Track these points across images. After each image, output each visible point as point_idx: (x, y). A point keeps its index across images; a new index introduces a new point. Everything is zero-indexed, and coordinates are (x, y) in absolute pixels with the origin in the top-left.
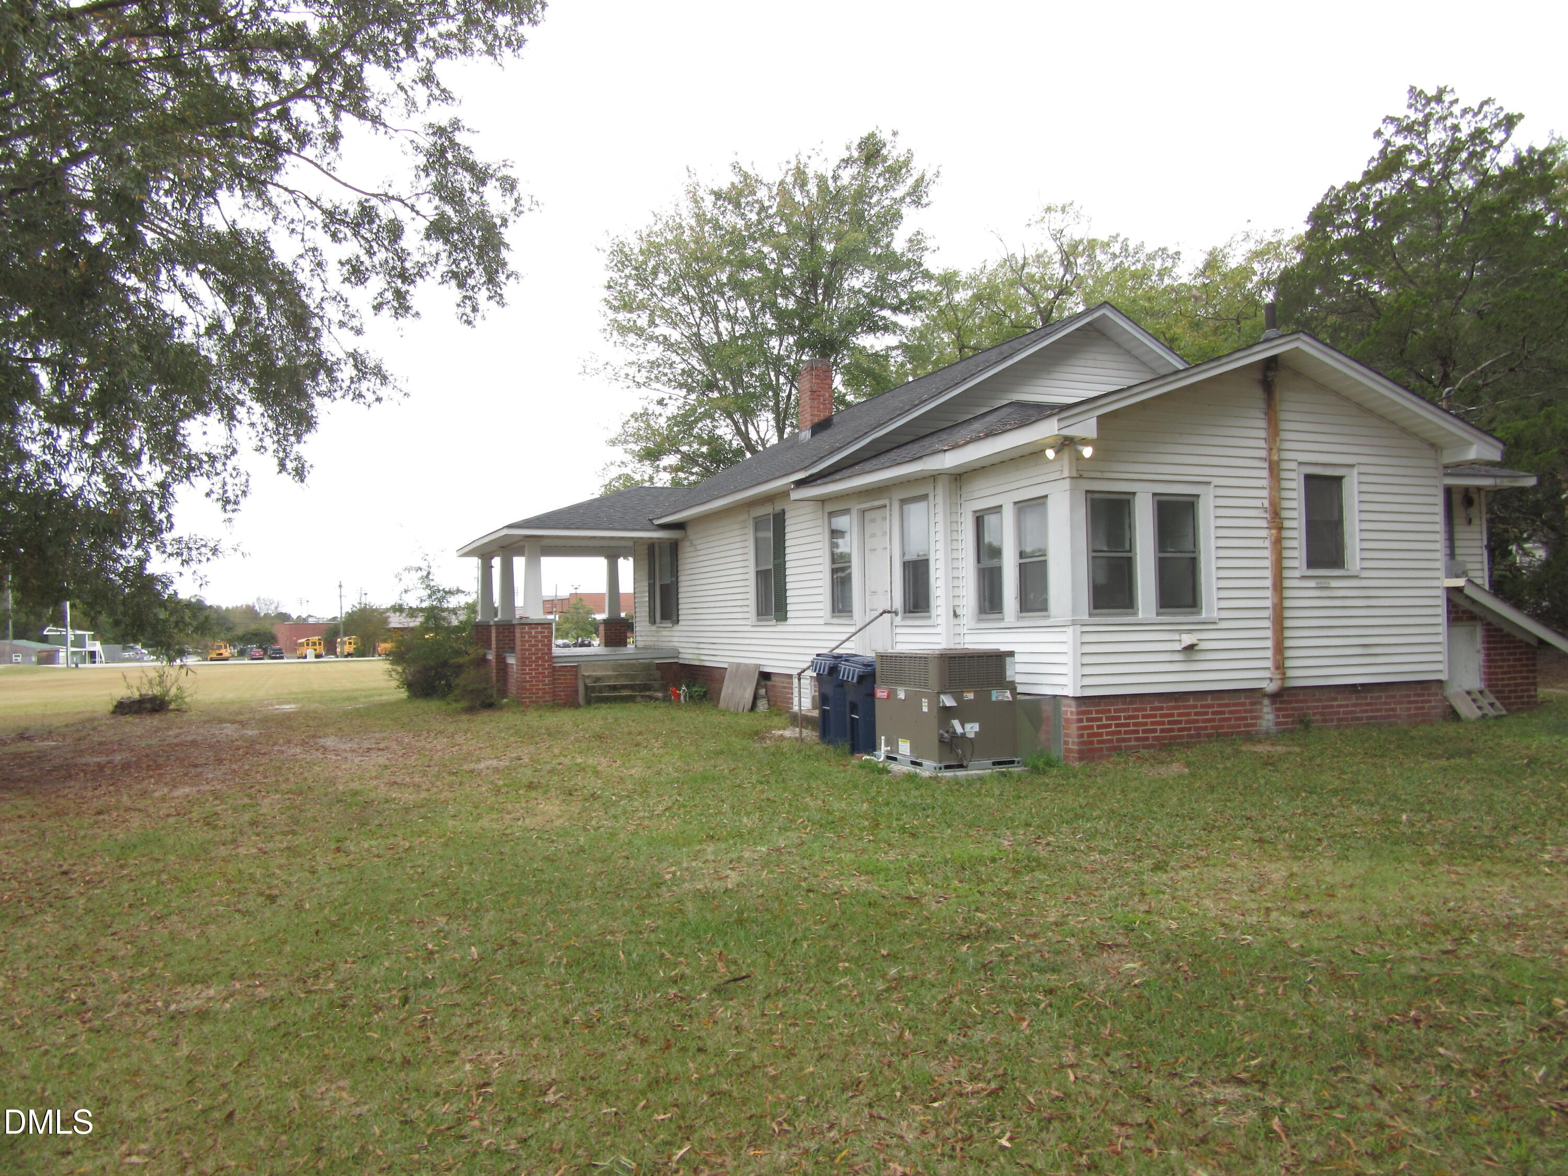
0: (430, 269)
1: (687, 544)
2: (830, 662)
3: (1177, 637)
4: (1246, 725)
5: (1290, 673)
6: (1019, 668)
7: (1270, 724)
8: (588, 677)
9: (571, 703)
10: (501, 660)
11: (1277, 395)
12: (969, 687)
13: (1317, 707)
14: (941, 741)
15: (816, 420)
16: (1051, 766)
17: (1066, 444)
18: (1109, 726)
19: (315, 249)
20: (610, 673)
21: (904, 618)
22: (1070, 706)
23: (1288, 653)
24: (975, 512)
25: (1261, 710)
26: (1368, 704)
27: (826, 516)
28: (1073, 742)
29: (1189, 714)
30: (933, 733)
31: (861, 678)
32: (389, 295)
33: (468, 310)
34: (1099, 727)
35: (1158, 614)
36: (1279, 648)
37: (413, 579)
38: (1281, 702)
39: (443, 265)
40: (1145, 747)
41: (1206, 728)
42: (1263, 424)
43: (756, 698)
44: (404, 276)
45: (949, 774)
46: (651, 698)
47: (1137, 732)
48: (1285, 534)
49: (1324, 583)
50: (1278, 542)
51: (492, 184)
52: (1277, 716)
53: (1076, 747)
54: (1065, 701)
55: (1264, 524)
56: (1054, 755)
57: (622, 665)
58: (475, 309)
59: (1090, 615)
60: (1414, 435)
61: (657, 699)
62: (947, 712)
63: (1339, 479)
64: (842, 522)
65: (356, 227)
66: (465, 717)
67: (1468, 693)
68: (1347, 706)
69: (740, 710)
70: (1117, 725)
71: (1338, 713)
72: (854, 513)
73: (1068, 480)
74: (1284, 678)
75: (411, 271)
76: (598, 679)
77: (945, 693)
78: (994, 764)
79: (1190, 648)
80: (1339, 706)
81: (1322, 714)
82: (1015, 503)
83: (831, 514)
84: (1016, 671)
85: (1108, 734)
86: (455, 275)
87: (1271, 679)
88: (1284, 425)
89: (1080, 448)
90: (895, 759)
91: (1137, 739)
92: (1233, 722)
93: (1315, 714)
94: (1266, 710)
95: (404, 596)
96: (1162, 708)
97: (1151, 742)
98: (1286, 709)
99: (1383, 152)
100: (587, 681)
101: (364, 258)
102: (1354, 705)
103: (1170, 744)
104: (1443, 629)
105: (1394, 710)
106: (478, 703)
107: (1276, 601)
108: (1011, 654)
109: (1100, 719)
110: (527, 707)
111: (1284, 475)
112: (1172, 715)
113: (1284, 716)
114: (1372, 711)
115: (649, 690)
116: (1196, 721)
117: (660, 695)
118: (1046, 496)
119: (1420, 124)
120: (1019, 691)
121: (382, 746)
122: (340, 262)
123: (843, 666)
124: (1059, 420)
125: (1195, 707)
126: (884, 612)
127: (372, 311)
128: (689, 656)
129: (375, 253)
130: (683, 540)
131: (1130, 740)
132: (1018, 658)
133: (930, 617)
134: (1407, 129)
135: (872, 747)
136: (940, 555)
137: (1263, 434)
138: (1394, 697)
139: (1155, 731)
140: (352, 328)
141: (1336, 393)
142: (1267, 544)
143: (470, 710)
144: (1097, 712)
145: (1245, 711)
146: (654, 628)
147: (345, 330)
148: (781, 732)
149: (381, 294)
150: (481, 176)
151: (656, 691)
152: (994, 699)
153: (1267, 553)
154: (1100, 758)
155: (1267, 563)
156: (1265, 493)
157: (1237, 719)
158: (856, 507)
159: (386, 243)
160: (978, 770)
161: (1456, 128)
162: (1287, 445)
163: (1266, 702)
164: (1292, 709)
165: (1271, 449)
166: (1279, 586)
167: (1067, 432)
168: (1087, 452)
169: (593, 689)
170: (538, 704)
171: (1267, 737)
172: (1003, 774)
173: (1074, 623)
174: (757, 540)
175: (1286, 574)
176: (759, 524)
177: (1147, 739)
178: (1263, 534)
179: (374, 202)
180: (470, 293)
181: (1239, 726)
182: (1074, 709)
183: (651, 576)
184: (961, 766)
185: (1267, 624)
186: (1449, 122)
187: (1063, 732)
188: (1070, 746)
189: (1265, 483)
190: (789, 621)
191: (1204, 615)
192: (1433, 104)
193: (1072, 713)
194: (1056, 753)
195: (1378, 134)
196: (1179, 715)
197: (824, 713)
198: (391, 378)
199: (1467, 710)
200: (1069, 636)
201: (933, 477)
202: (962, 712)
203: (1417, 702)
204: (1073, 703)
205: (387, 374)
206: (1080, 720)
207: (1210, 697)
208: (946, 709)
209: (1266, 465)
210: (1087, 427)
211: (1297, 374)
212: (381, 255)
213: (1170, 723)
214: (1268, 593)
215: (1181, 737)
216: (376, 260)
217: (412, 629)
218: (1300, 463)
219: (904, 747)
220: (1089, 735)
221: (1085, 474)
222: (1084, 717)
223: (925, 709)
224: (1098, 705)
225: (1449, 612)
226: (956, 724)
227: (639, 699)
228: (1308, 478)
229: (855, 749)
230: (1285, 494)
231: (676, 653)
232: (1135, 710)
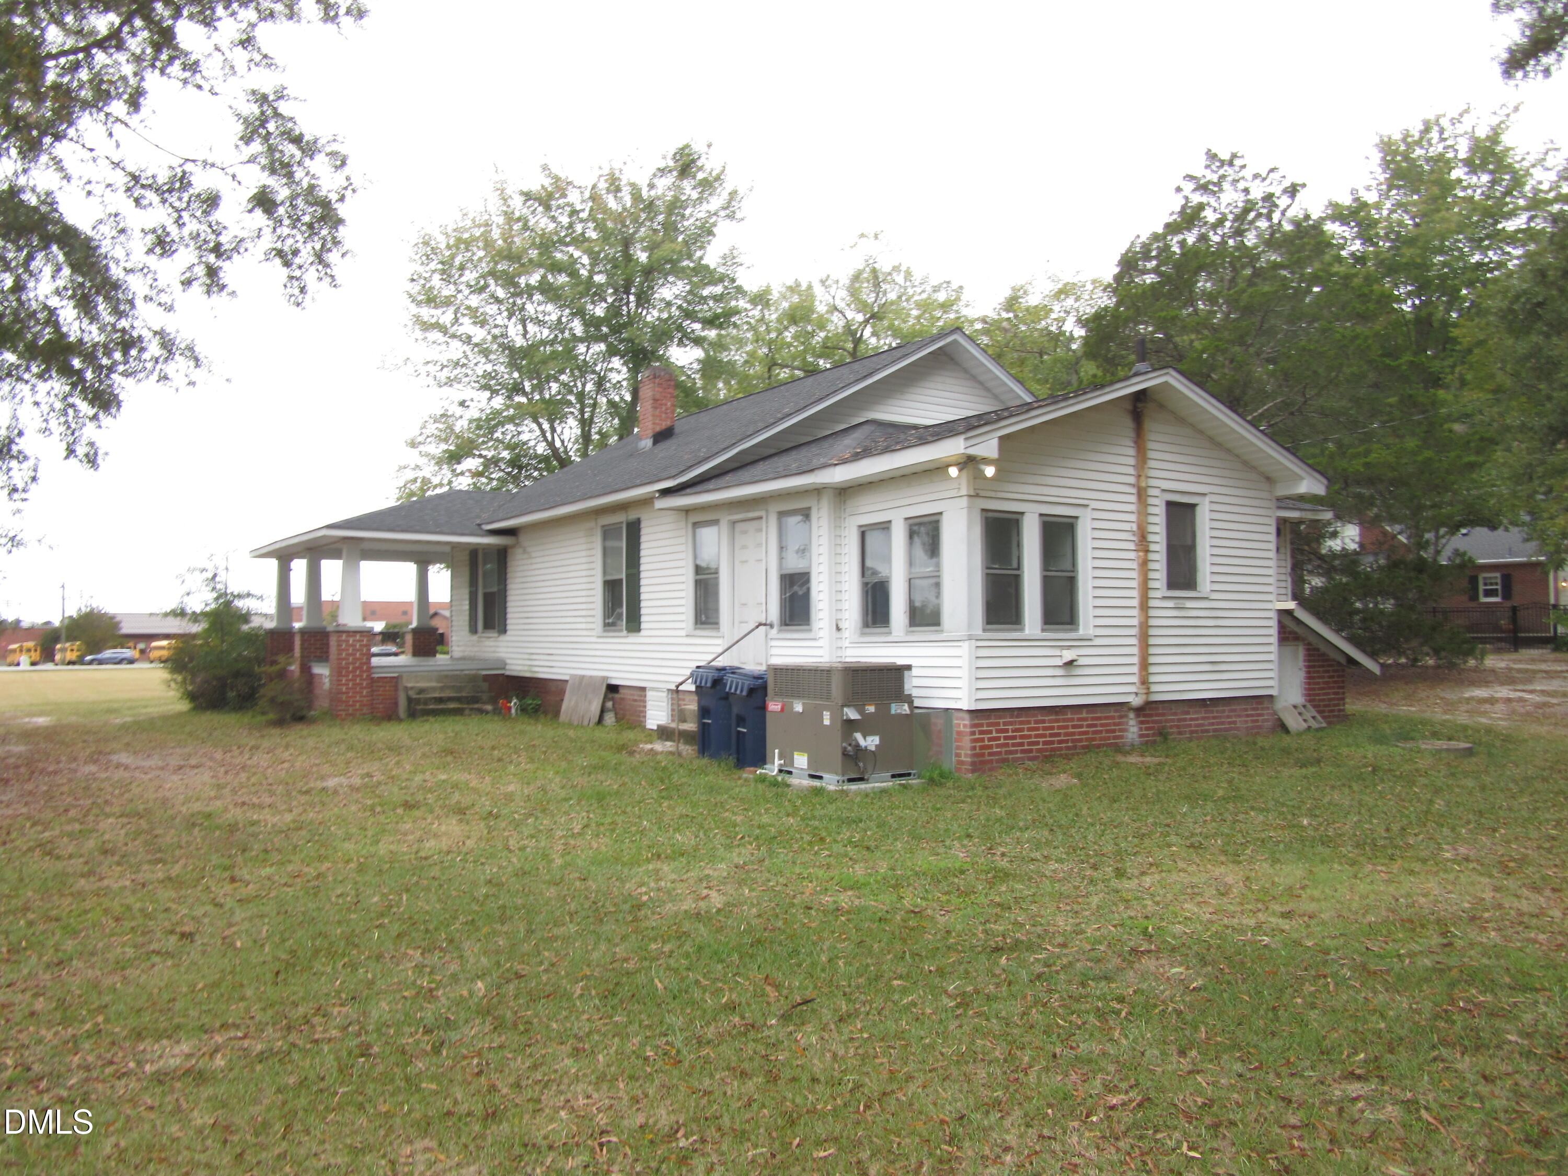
0: (248, 244)
1: (519, 551)
2: (712, 675)
3: (1057, 652)
4: (1115, 738)
5: (1154, 688)
6: (916, 682)
7: (1135, 736)
8: (412, 688)
9: (389, 715)
10: (306, 669)
11: (1148, 425)
12: (871, 699)
13: (1173, 720)
14: (845, 754)
15: (658, 429)
16: (947, 778)
17: (969, 463)
18: (998, 738)
19: (116, 215)
20: (434, 684)
21: (780, 631)
22: (963, 719)
23: (1152, 669)
24: (860, 526)
25: (1127, 723)
26: (1214, 718)
27: (690, 526)
28: (966, 755)
29: (1066, 727)
30: (836, 745)
31: (751, 691)
32: (200, 271)
33: (296, 291)
34: (990, 739)
35: (1043, 630)
36: (1144, 665)
37: (197, 581)
38: (1145, 716)
39: (267, 241)
40: (1030, 759)
41: (1080, 740)
42: (1132, 452)
43: (603, 711)
44: (217, 250)
45: (854, 787)
46: (481, 711)
47: (1022, 744)
48: (1151, 556)
49: (1181, 603)
50: (1144, 564)
51: (320, 158)
52: (1141, 729)
53: (969, 759)
54: (956, 714)
55: (1132, 546)
56: (946, 767)
57: (447, 676)
58: (303, 290)
59: (984, 630)
60: (1253, 468)
61: (487, 712)
62: (850, 725)
63: (1193, 507)
64: (708, 535)
65: (164, 192)
66: (276, 731)
67: (1295, 707)
68: (1197, 719)
69: (586, 723)
70: (1006, 738)
71: (1190, 726)
72: (724, 525)
73: (965, 499)
74: (1148, 693)
75: (227, 247)
76: (421, 691)
77: (848, 706)
78: (893, 776)
79: (1070, 663)
80: (1192, 719)
81: (1178, 727)
82: (906, 519)
83: (696, 525)
84: (912, 684)
85: (998, 746)
86: (280, 253)
87: (1136, 694)
88: (1151, 454)
89: (983, 467)
90: (790, 773)
91: (1023, 751)
92: (1104, 735)
93: (1171, 727)
94: (1132, 722)
95: (186, 599)
96: (1043, 722)
97: (1034, 754)
98: (1148, 722)
99: (1184, 207)
100: (411, 693)
101: (173, 230)
102: (1203, 718)
103: (1051, 756)
104: (1274, 648)
105: (1235, 722)
106: (288, 716)
107: (1143, 619)
108: (909, 667)
109: (990, 732)
110: (343, 720)
111: (1151, 501)
112: (1052, 728)
113: (1147, 729)
114: (1218, 724)
115: (477, 702)
116: (1073, 734)
117: (489, 707)
118: (941, 513)
119: (1214, 184)
120: (916, 704)
121: (193, 762)
122: (143, 230)
123: (729, 678)
124: (966, 439)
125: (1072, 720)
126: (760, 624)
127: (181, 287)
128: (518, 665)
129: (184, 224)
130: (513, 547)
131: (1016, 752)
132: (914, 672)
133: (810, 630)
134: (1203, 188)
135: (761, 759)
136: (824, 568)
137: (1132, 461)
138: (1235, 710)
139: (1037, 743)
140: (160, 304)
141: (1192, 426)
142: (1134, 565)
143: (280, 723)
144: (989, 725)
145: (1115, 724)
146: (475, 638)
147: (152, 306)
148: (649, 746)
149: (190, 268)
150: (309, 149)
151: (485, 703)
152: (893, 712)
153: (1134, 574)
154: (991, 769)
155: (1134, 584)
156: (1133, 518)
157: (1108, 731)
158: (725, 519)
159: (198, 214)
160: (879, 782)
161: (1246, 191)
162: (1152, 473)
163: (1132, 715)
164: (1154, 722)
165: (1139, 476)
166: (1144, 606)
167: (972, 451)
168: (990, 471)
169: (418, 701)
170: (353, 717)
171: (1133, 749)
172: (904, 786)
173: (970, 638)
174: (605, 552)
175: (1152, 594)
176: (608, 533)
177: (1031, 751)
178: (1131, 558)
179: (189, 167)
180: (297, 273)
181: (1109, 738)
182: (967, 722)
183: (473, 583)
184: (861, 779)
185: (1134, 641)
186: (1241, 185)
187: (955, 745)
188: (963, 758)
189: (1132, 508)
190: (643, 633)
191: (1081, 632)
192: (1226, 168)
193: (965, 726)
194: (949, 764)
195: (1179, 190)
196: (1059, 728)
197: (704, 727)
198: (205, 361)
199: (1294, 722)
200: (964, 650)
201: (818, 491)
202: (865, 727)
203: (1252, 715)
204: (966, 716)
205: (200, 357)
206: (973, 733)
207: (1085, 711)
208: (850, 722)
209: (1134, 491)
210: (988, 447)
211: (1162, 406)
212: (192, 226)
213: (1051, 735)
214: (1135, 612)
215: (1061, 749)
216: (186, 231)
217: (194, 636)
218: (1164, 490)
219: (801, 761)
220: (982, 748)
221: (982, 493)
222: (976, 730)
223: (827, 722)
224: (988, 718)
225: (1279, 633)
226: (858, 736)
227: (467, 712)
228: (1169, 504)
229: (741, 763)
230: (1152, 519)
231: (503, 664)
232: (1022, 723)
